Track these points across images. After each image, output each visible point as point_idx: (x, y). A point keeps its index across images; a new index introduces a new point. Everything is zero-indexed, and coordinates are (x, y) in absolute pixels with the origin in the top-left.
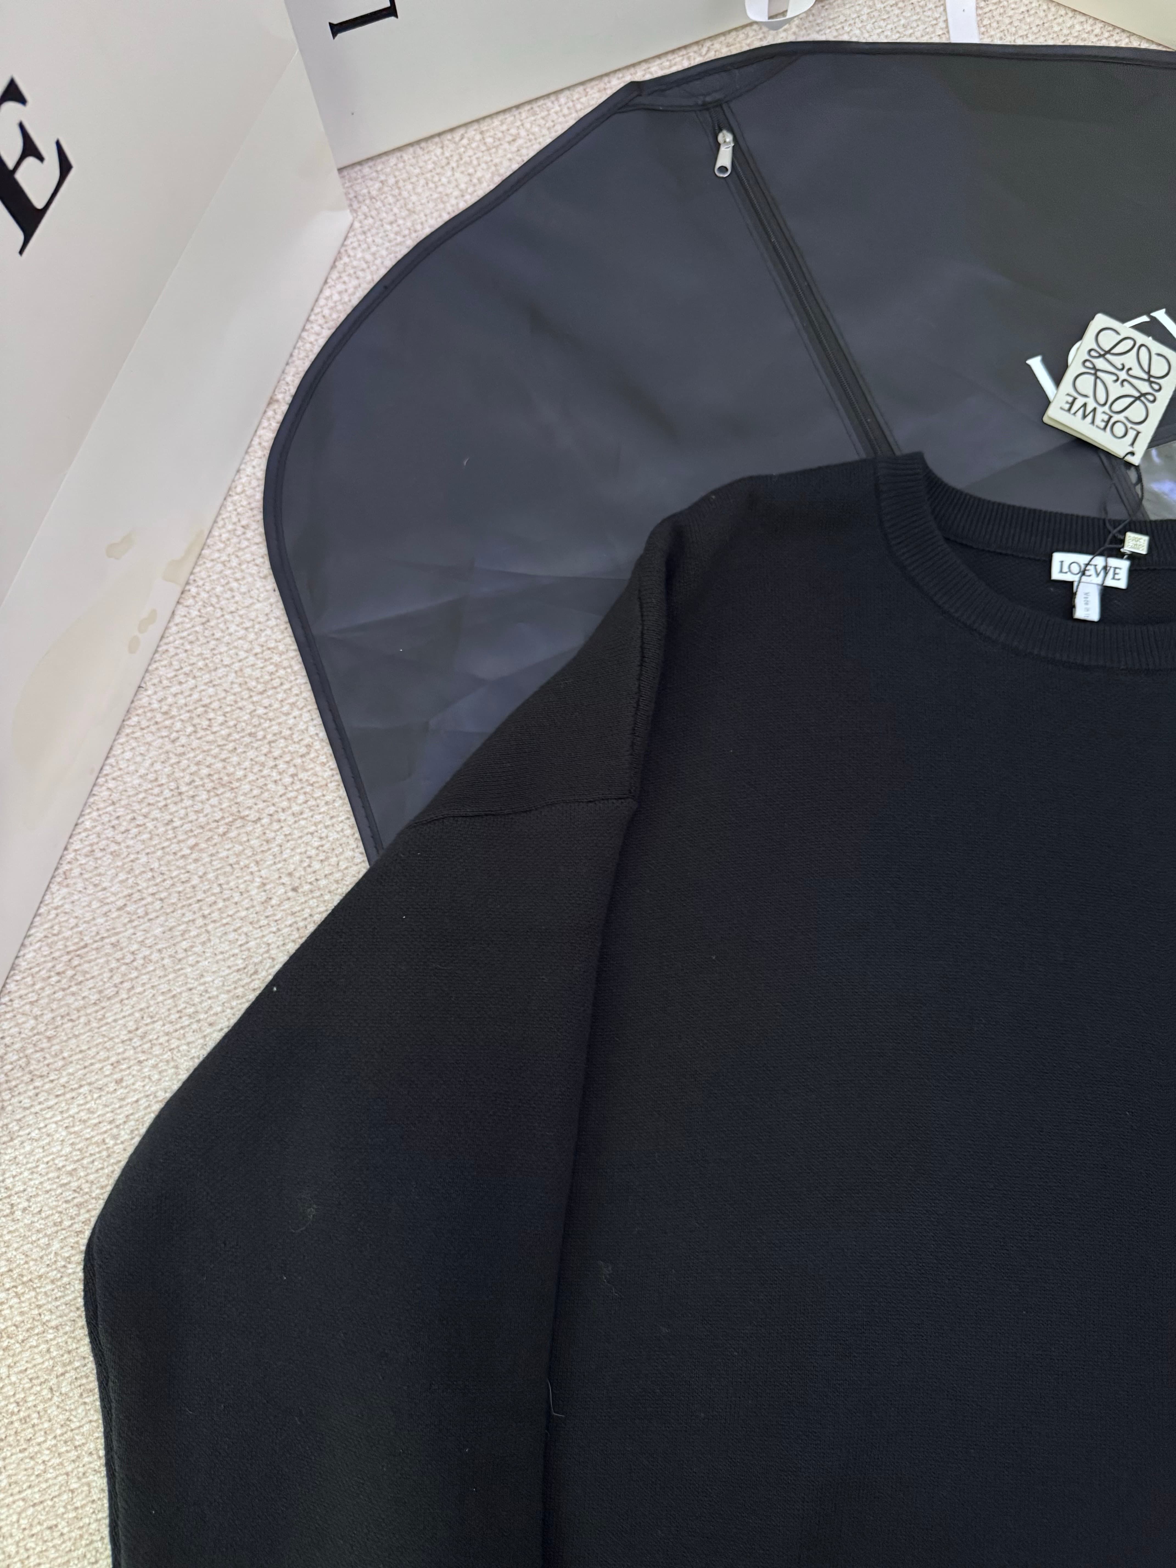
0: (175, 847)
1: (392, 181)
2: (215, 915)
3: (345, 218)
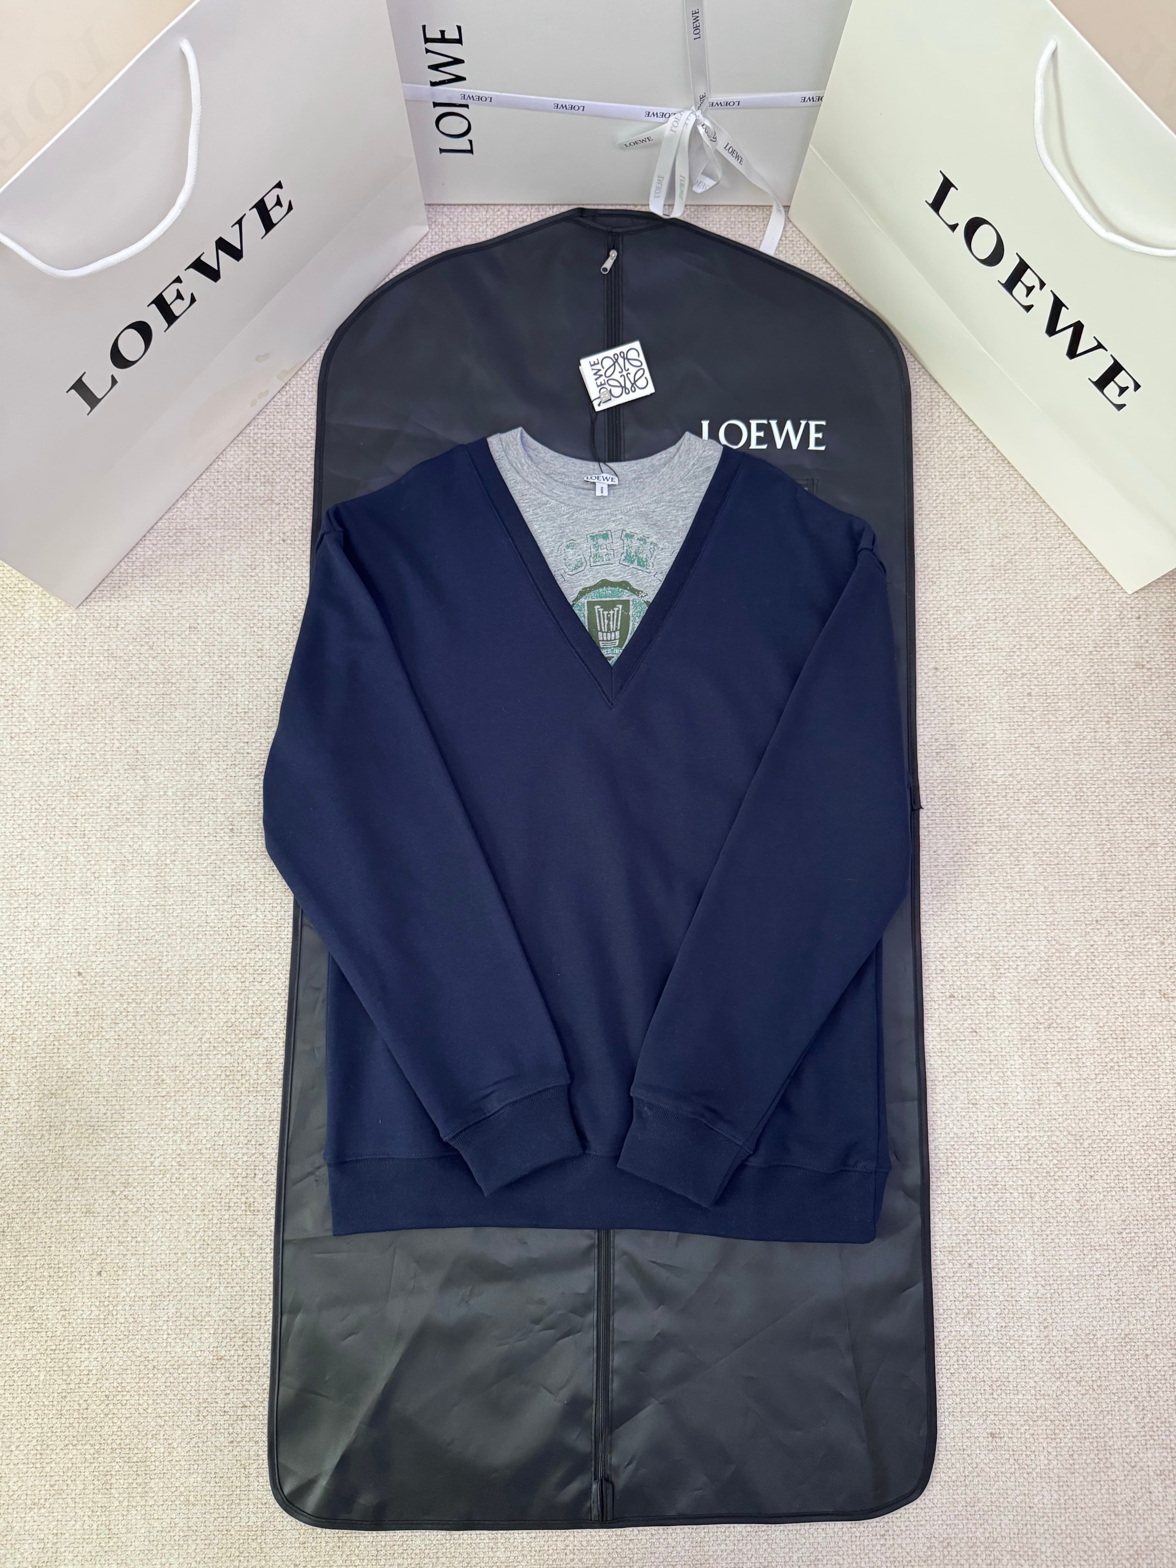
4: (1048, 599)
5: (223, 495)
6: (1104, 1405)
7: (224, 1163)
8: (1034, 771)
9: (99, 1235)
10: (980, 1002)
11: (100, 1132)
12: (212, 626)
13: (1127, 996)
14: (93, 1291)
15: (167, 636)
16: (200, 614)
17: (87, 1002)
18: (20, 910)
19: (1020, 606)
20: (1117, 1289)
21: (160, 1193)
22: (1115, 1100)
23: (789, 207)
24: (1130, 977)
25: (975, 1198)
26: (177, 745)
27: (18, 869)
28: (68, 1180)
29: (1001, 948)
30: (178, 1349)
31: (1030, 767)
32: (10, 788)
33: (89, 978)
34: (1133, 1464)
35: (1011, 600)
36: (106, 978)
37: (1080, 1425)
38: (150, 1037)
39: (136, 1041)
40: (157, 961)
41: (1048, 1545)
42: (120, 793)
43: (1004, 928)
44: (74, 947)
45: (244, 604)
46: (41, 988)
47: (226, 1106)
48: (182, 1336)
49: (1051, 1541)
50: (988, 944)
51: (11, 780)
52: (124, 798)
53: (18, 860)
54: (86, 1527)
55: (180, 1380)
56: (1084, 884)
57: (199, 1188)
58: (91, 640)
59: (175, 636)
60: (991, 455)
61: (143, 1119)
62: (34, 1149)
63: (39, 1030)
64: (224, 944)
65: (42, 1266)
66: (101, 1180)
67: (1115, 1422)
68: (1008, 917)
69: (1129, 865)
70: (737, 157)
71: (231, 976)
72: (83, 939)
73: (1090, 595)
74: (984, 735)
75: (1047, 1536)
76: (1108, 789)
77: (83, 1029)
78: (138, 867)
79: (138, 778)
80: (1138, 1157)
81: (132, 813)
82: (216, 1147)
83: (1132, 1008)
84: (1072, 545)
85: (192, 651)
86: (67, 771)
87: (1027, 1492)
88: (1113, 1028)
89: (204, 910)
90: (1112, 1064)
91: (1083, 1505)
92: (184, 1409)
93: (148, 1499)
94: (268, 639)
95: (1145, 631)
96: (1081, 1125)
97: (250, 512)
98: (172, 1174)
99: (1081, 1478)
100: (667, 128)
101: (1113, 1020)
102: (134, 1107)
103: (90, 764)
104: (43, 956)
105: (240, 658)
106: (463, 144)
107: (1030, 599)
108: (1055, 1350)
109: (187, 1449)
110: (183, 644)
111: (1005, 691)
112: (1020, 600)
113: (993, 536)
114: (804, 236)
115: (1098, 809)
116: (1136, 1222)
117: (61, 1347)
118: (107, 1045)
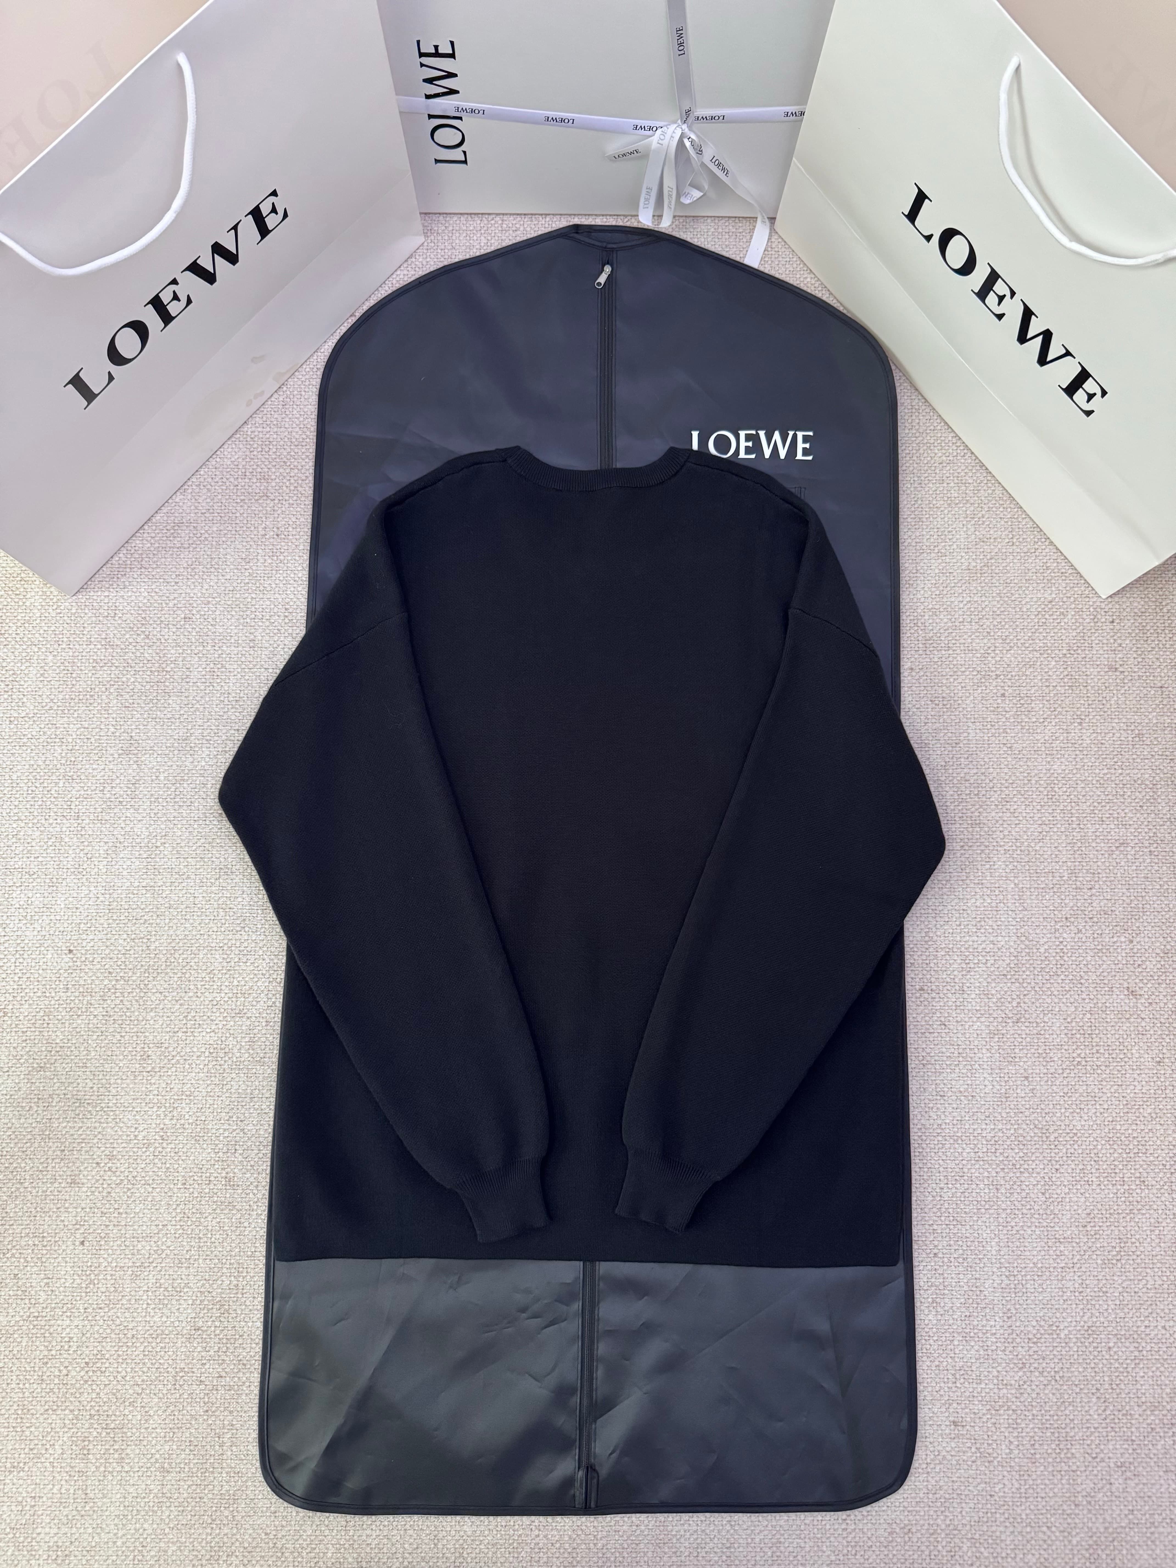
0: (235, 497)
1: (451, 228)
2: (241, 532)
3: (422, 239)
4: (1023, 603)
5: (220, 491)
6: (1066, 1396)
7: (206, 1138)
8: (1006, 770)
9: (83, 1205)
10: (950, 995)
11: (85, 1105)
12: (206, 617)
13: (1095, 993)
14: (76, 1260)
15: (163, 626)
16: (195, 605)
17: (77, 979)
18: (14, 888)
19: (995, 609)
20: (1080, 1281)
21: (143, 1166)
22: (1081, 1095)
23: (775, 218)
24: (1098, 974)
25: (942, 1189)
26: (170, 732)
27: (13, 848)
28: (54, 1151)
29: (971, 943)
30: (156, 1319)
31: (1002, 766)
32: (7, 770)
33: (79, 955)
34: (1094, 1455)
35: (987, 603)
36: (96, 956)
37: (1042, 1415)
38: (136, 1014)
39: (124, 1018)
40: (145, 941)
41: (1008, 1533)
42: (114, 777)
43: (974, 923)
44: (66, 925)
45: (238, 596)
46: (33, 964)
47: (209, 1082)
48: (161, 1306)
49: (1011, 1529)
50: (958, 939)
51: (8, 763)
52: (118, 781)
53: (14, 840)
54: (63, 1491)
55: (158, 1349)
56: (1055, 882)
57: (181, 1162)
58: (90, 629)
59: (170, 626)
60: (969, 461)
61: (127, 1093)
62: (22, 1121)
63: (30, 1005)
64: (211, 925)
65: (27, 1235)
66: (87, 1152)
67: (1076, 1413)
68: (979, 913)
69: (1099, 863)
70: (723, 169)
71: (217, 957)
72: (74, 918)
73: (1065, 599)
74: (957, 735)
75: (1008, 1524)
76: (1079, 789)
77: (72, 1005)
78: (130, 849)
79: (132, 762)
80: (1104, 1151)
81: (125, 796)
82: (198, 1123)
83: (1100, 1005)
84: (1047, 550)
85: (186, 641)
86: (63, 755)
87: (988, 1480)
88: (1081, 1024)
89: (192, 892)
90: (1080, 1059)
91: (1043, 1495)
92: (161, 1378)
93: (124, 1464)
94: (260, 630)
95: (1119, 635)
96: (1048, 1118)
97: (246, 507)
98: (156, 1148)
99: (1042, 1468)
100: (655, 140)
101: (1081, 1016)
102: (119, 1081)
103: (85, 748)
104: (35, 933)
105: (233, 648)
106: (457, 155)
107: (1005, 602)
108: (1018, 1340)
109: (163, 1417)
110: (178, 633)
111: (979, 691)
112: (995, 603)
113: (970, 540)
114: (790, 247)
115: (1069, 808)
116: (1100, 1216)
117: (44, 1314)
118: (95, 1021)
